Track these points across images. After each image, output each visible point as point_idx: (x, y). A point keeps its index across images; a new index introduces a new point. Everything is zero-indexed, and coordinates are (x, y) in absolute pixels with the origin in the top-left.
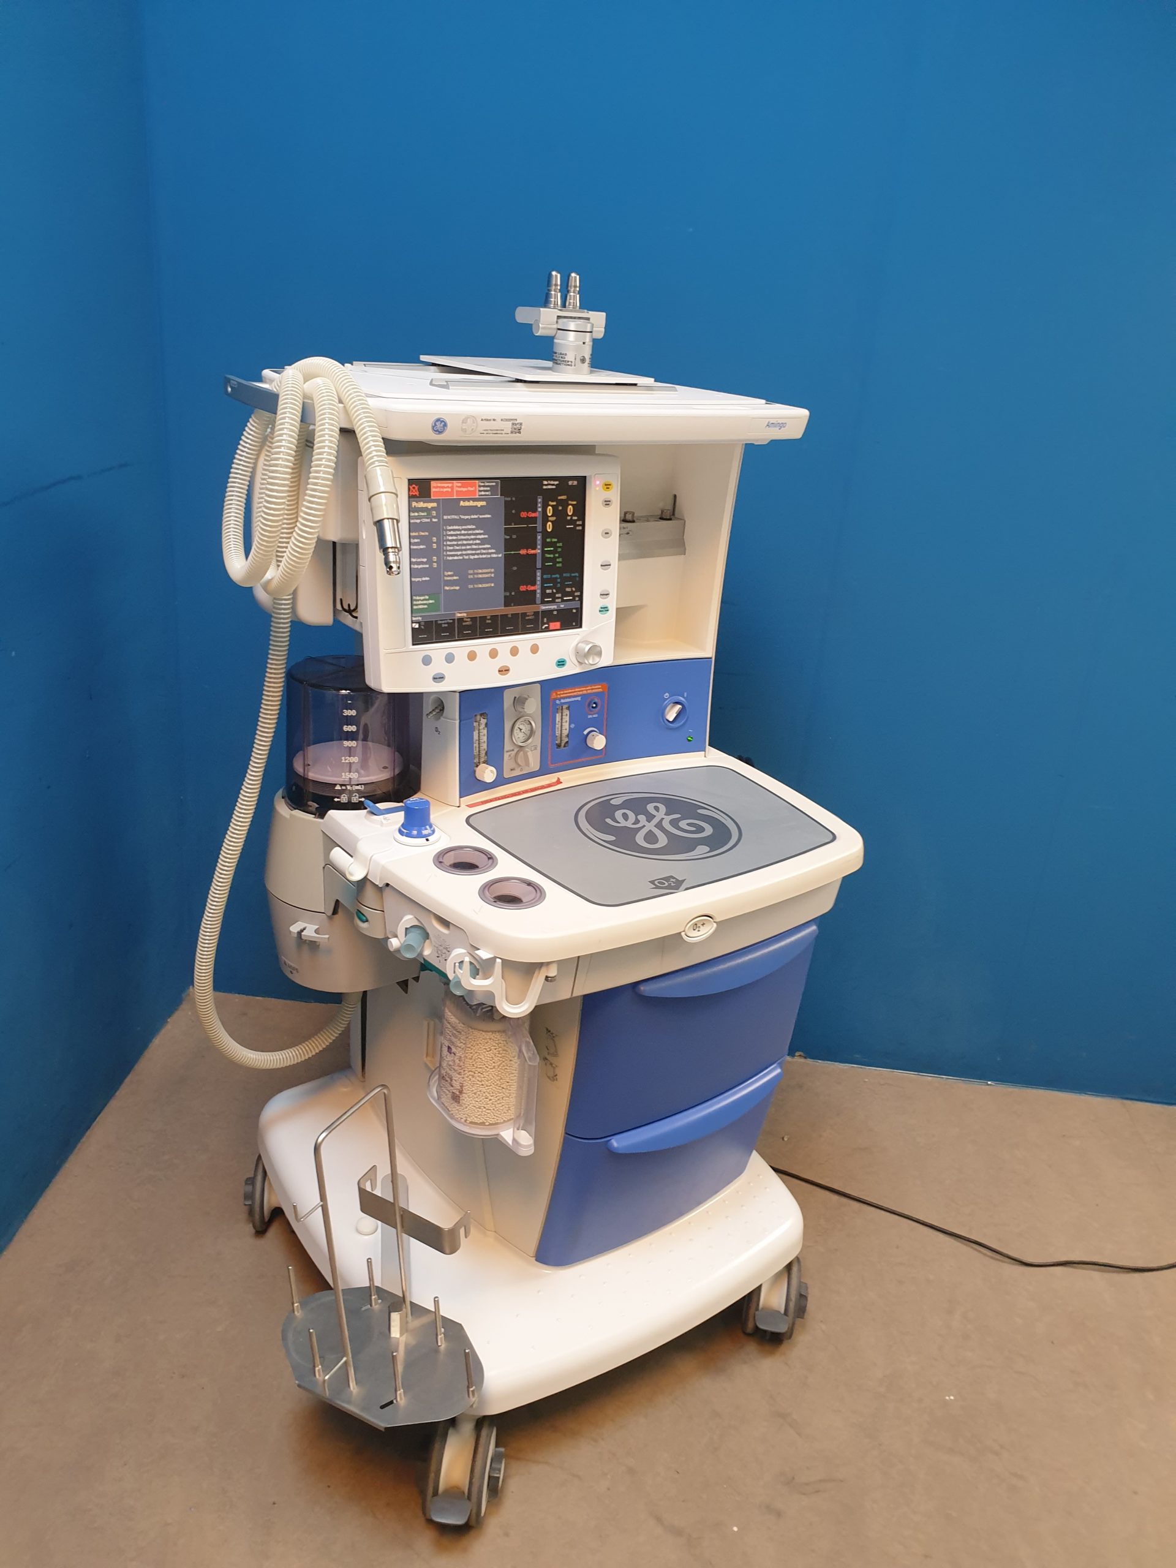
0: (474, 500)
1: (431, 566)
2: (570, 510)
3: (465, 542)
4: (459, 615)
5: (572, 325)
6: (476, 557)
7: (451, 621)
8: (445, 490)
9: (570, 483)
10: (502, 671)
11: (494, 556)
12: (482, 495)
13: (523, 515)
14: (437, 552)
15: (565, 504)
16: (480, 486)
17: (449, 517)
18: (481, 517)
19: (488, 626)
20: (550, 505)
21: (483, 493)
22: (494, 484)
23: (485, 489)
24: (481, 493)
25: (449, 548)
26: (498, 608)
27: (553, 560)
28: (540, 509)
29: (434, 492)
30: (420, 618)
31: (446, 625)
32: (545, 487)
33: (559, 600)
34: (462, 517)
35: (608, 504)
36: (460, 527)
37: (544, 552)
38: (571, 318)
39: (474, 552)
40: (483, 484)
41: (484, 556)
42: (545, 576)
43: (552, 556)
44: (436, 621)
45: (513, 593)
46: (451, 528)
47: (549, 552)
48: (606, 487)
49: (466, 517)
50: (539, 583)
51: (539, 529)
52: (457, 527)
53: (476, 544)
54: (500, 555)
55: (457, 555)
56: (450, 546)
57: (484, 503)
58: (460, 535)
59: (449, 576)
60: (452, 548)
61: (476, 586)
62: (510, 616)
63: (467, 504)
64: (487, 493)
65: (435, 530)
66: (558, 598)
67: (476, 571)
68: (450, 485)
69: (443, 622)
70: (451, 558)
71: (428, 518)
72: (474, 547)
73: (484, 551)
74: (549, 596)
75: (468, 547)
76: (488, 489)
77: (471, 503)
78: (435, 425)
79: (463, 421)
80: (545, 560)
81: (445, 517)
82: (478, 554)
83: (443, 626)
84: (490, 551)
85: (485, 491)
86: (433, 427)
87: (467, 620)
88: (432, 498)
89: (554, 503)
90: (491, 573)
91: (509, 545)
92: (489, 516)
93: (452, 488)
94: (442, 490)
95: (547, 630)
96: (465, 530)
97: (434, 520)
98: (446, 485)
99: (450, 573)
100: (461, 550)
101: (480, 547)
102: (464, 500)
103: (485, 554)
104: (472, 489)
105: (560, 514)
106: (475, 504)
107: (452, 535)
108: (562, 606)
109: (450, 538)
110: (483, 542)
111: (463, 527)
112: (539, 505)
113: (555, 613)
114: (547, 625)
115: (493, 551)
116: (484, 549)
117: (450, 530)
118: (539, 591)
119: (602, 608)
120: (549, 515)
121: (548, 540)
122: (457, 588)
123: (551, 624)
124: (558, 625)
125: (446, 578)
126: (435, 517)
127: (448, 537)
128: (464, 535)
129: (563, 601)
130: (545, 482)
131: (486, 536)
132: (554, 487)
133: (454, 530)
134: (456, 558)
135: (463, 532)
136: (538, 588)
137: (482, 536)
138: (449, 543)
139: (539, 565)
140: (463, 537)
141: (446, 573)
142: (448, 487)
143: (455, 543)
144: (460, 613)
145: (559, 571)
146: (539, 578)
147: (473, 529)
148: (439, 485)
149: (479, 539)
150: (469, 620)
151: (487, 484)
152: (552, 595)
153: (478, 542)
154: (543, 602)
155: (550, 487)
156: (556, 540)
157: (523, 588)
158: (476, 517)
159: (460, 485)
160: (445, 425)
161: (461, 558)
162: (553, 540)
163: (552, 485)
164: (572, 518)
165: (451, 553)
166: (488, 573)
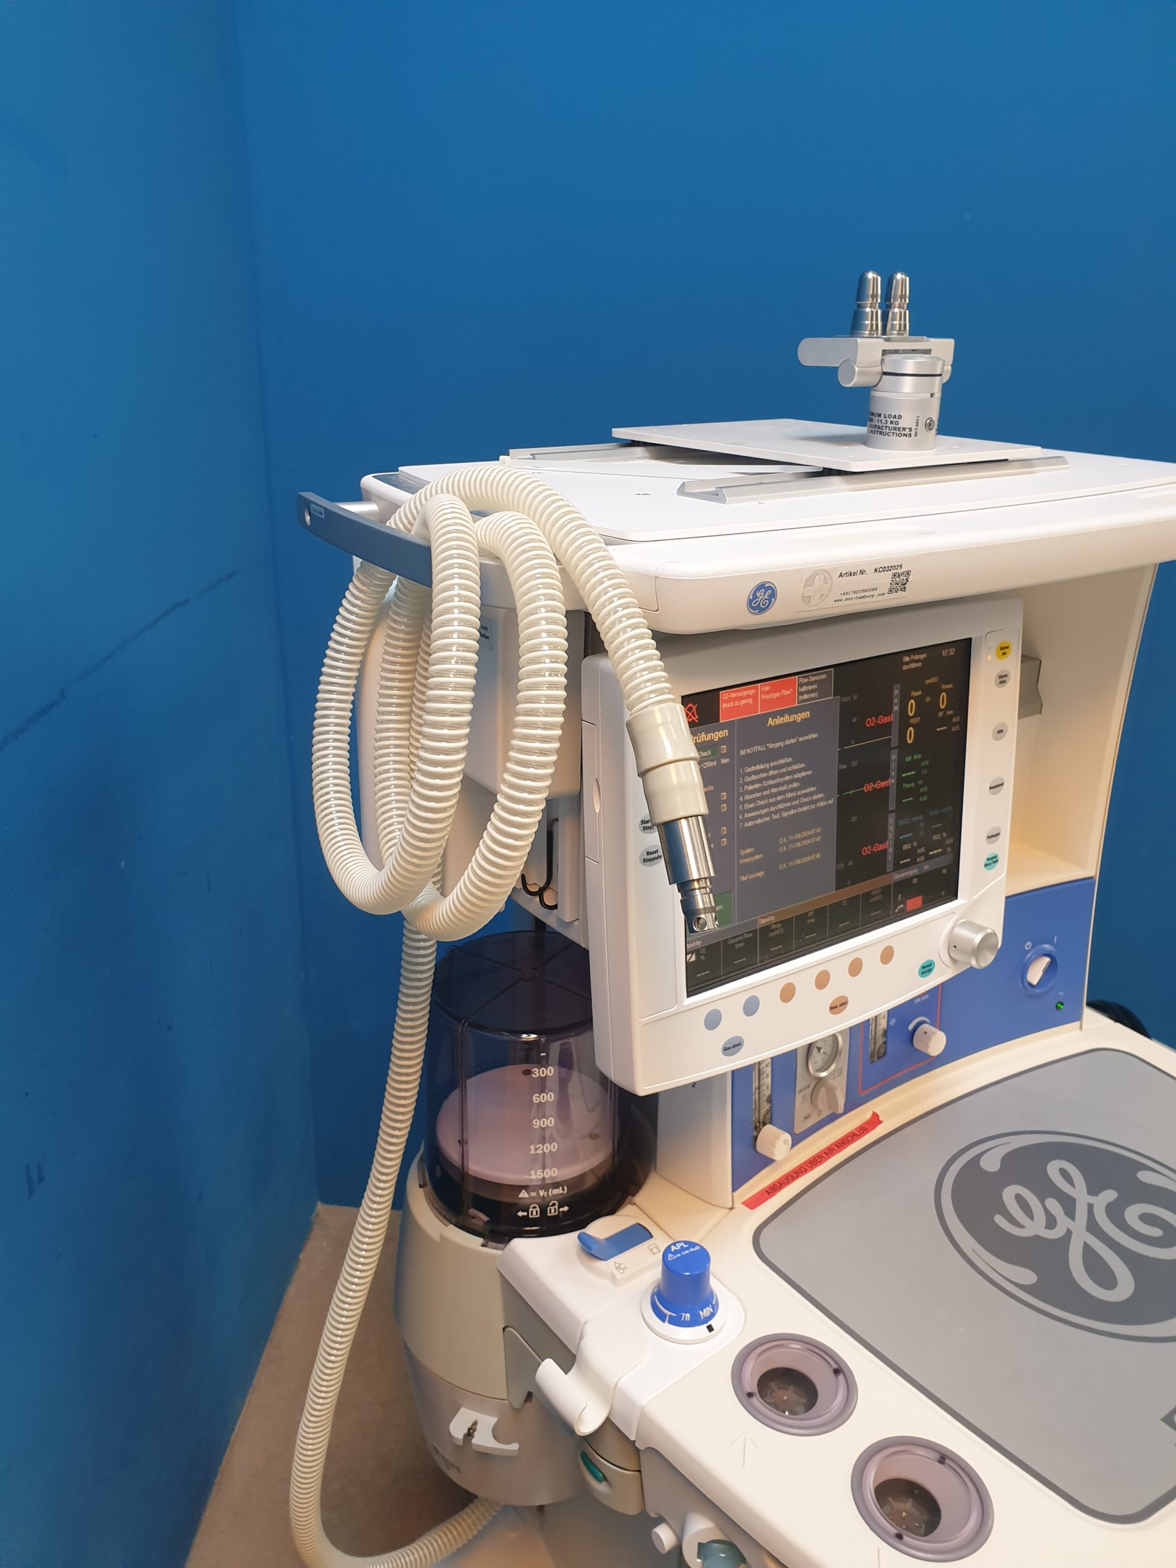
0: (791, 711)
2: (943, 700)
3: (774, 790)
4: (763, 921)
5: (910, 365)
6: (792, 812)
7: (750, 935)
8: (743, 702)
9: (944, 653)
10: (836, 1007)
11: (822, 804)
12: (803, 702)
13: (870, 722)
14: (728, 818)
15: (935, 691)
16: (801, 685)
17: (749, 751)
18: (801, 739)
19: (810, 928)
20: (912, 698)
21: (806, 696)
22: (824, 676)
23: (810, 688)
24: (801, 698)
25: (748, 806)
26: (828, 894)
27: (914, 792)
28: (896, 708)
29: (725, 711)
30: (699, 943)
31: (742, 945)
32: (905, 668)
33: (923, 858)
34: (771, 746)
35: (1004, 682)
36: (767, 766)
37: (900, 781)
38: (905, 352)
39: (789, 804)
40: (806, 680)
41: (805, 809)
42: (901, 822)
43: (913, 785)
44: (725, 941)
45: (850, 863)
46: (753, 769)
47: (908, 780)
48: (1002, 652)
49: (777, 745)
50: (891, 836)
51: (895, 743)
52: (761, 767)
53: (792, 790)
54: (830, 802)
55: (761, 816)
56: (751, 800)
57: (806, 715)
58: (767, 779)
59: (748, 856)
60: (752, 806)
61: (791, 864)
62: (844, 903)
63: (779, 721)
64: (813, 695)
65: (725, 777)
66: (921, 855)
67: (791, 838)
68: (753, 694)
69: (737, 940)
70: (750, 824)
71: (713, 760)
72: (790, 795)
73: (806, 800)
74: (907, 854)
75: (779, 798)
76: (815, 687)
77: (787, 719)
78: (755, 596)
79: (806, 582)
80: (901, 793)
81: (742, 752)
82: (795, 807)
83: (737, 946)
84: (815, 797)
85: (808, 692)
86: (750, 602)
87: (774, 926)
88: (721, 722)
89: (919, 693)
90: (816, 835)
91: (846, 780)
92: (814, 736)
93: (755, 698)
94: (737, 703)
95: (903, 915)
96: (774, 768)
97: (724, 761)
98: (745, 693)
99: (748, 851)
100: (768, 805)
101: (799, 793)
102: (774, 715)
103: (806, 804)
104: (788, 692)
105: (927, 711)
106: (792, 718)
107: (753, 783)
108: (925, 867)
109: (750, 788)
110: (805, 783)
111: (772, 764)
112: (896, 701)
113: (915, 881)
114: (901, 906)
115: (820, 796)
116: (805, 795)
117: (750, 774)
118: (891, 850)
119: (988, 859)
120: (911, 715)
121: (908, 759)
122: (761, 874)
123: (909, 902)
124: (918, 901)
125: (743, 861)
126: (724, 756)
127: (746, 787)
128: (773, 777)
129: (928, 858)
130: (906, 659)
131: (809, 773)
132: (919, 664)
133: (756, 772)
134: (759, 821)
135: (771, 773)
136: (889, 846)
137: (804, 774)
138: (747, 797)
139: (892, 805)
140: (771, 782)
141: (743, 853)
142: (748, 696)
143: (759, 794)
144: (764, 917)
145: (924, 809)
146: (891, 828)
147: (789, 764)
148: (734, 695)
149: (797, 780)
150: (779, 926)
151: (813, 679)
152: (912, 852)
153: (795, 785)
154: (898, 867)
155: (913, 666)
156: (919, 756)
157: (866, 851)
158: (793, 741)
159: (767, 688)
160: (773, 595)
161: (768, 819)
162: (916, 757)
163: (917, 661)
164: (945, 713)
165: (751, 815)
166: (810, 837)
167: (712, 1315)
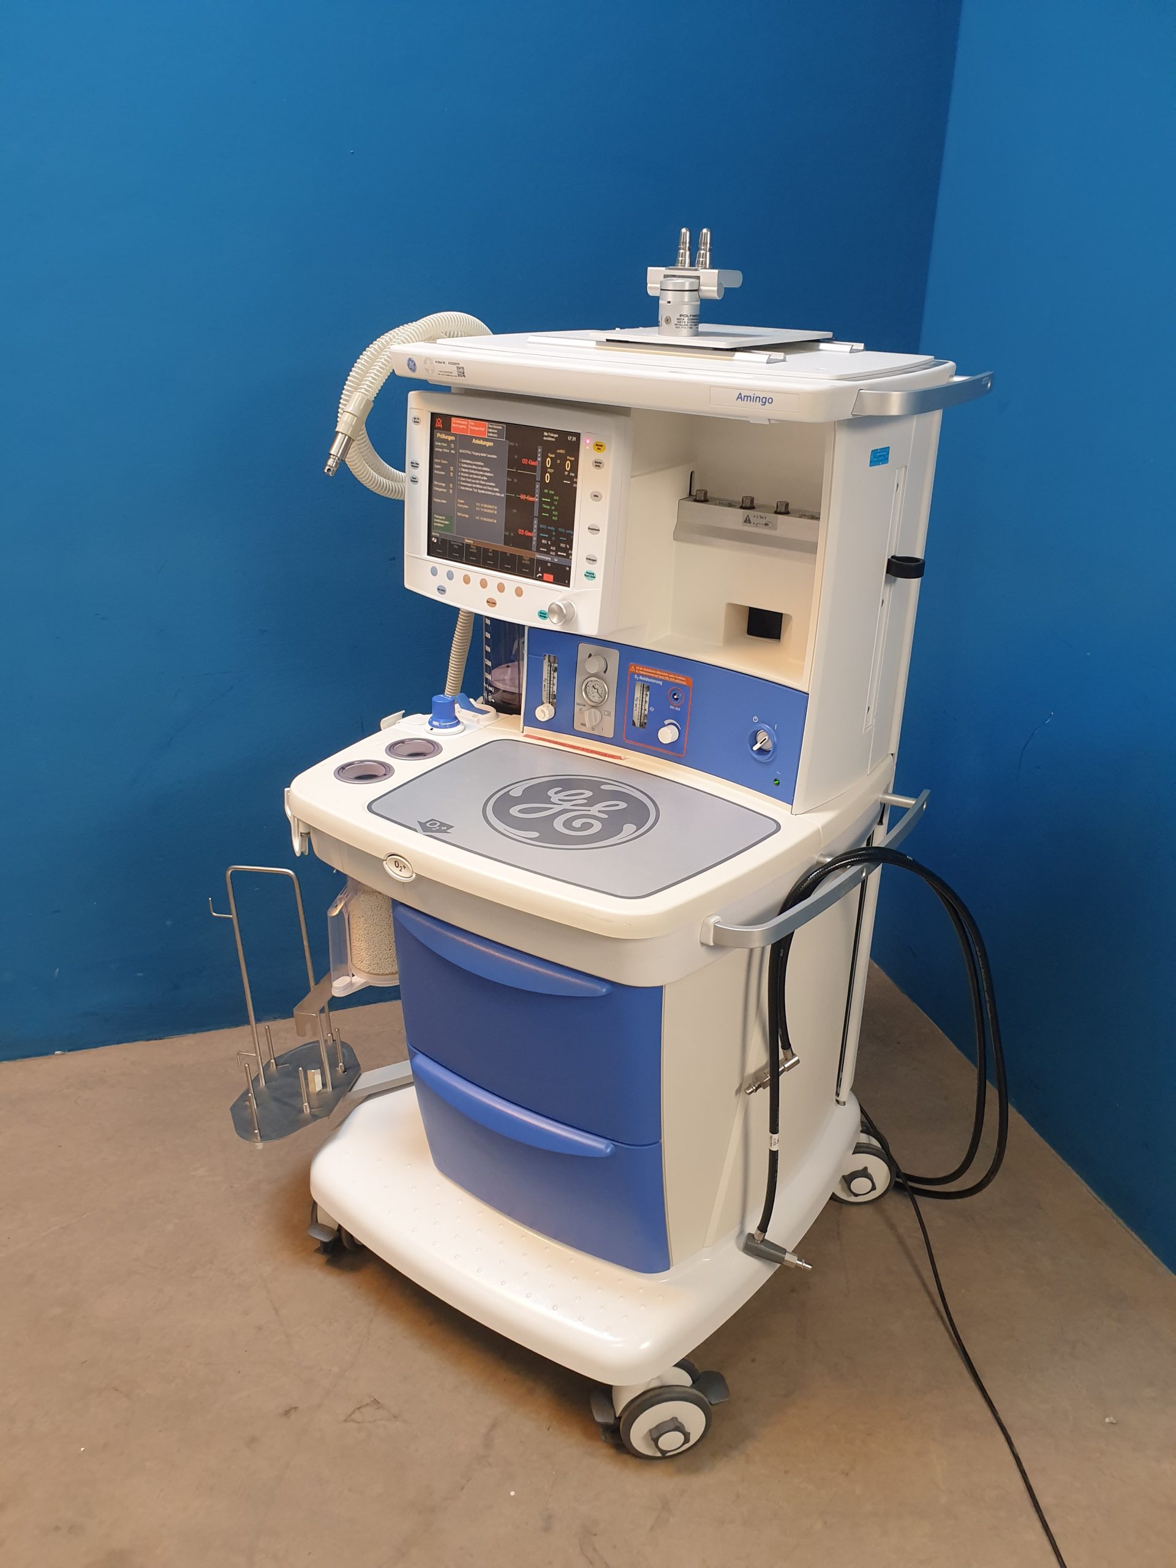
0: (484, 440)
1: (448, 491)
2: (568, 465)
3: (475, 476)
4: (467, 541)
6: (483, 492)
7: (461, 545)
8: (462, 427)
9: (569, 438)
10: (490, 603)
11: (498, 494)
12: (490, 436)
13: (525, 461)
14: (453, 480)
15: (564, 459)
16: (489, 428)
17: (464, 451)
18: (488, 456)
19: (491, 559)
20: (549, 457)
21: (491, 435)
22: (501, 428)
23: (494, 431)
24: (489, 434)
25: (462, 479)
26: (499, 544)
27: (550, 511)
28: (539, 459)
29: (453, 427)
30: (439, 535)
31: (457, 547)
32: (545, 438)
33: (554, 554)
34: (474, 453)
35: (599, 466)
36: (471, 462)
37: (541, 502)
39: (481, 487)
40: (492, 426)
41: (489, 493)
42: (541, 526)
43: (549, 507)
44: (450, 541)
45: (512, 534)
46: (465, 461)
47: (547, 503)
48: (598, 447)
49: (477, 454)
50: (535, 531)
51: (538, 479)
52: (469, 462)
53: (483, 480)
54: (503, 495)
55: (468, 487)
56: (463, 477)
57: (491, 444)
58: (472, 469)
59: (461, 503)
60: (464, 479)
61: (481, 518)
62: (508, 555)
63: (478, 442)
64: (495, 435)
65: (453, 460)
66: (553, 551)
67: (482, 505)
68: (466, 423)
69: (455, 543)
70: (463, 488)
71: (448, 449)
72: (482, 482)
73: (490, 488)
74: (544, 546)
75: (477, 482)
76: (496, 431)
77: (481, 442)
78: (409, 363)
79: (424, 362)
80: (541, 509)
81: (461, 451)
82: (485, 490)
83: (455, 546)
84: (495, 489)
85: (493, 433)
86: (408, 365)
87: (473, 547)
88: (452, 432)
89: (553, 456)
90: (495, 510)
91: (510, 487)
92: (495, 457)
93: (467, 425)
94: (459, 426)
95: (541, 579)
96: (475, 465)
97: (453, 452)
98: (463, 423)
99: (462, 501)
100: (472, 483)
101: (487, 483)
102: (476, 438)
103: (490, 491)
104: (483, 429)
105: (558, 468)
106: (484, 443)
107: (465, 468)
108: (556, 560)
109: (464, 470)
110: (489, 479)
111: (474, 463)
112: (539, 455)
113: (549, 565)
114: (541, 575)
115: (497, 490)
116: (490, 486)
117: (464, 463)
118: (535, 539)
119: (588, 573)
120: (548, 466)
121: (546, 491)
122: (467, 516)
123: (544, 575)
124: (551, 577)
125: (459, 505)
126: (453, 449)
127: (462, 469)
128: (475, 470)
129: (557, 555)
130: (546, 434)
131: (492, 475)
132: (554, 440)
133: (467, 464)
134: (467, 489)
135: (474, 467)
136: (534, 534)
137: (489, 474)
138: (462, 474)
139: (536, 513)
140: (473, 472)
141: (459, 501)
142: (464, 425)
143: (468, 475)
144: (468, 539)
145: (553, 523)
146: (535, 526)
147: (482, 466)
148: (458, 422)
149: (486, 476)
150: (475, 548)
151: (495, 427)
152: (546, 546)
153: (485, 478)
154: (538, 551)
155: (550, 439)
156: (553, 492)
157: (521, 532)
158: (484, 455)
159: (473, 424)
160: (415, 365)
161: (471, 490)
162: (550, 492)
163: (553, 437)
164: (569, 474)
165: (463, 484)
166: (491, 509)
167: (437, 727)
